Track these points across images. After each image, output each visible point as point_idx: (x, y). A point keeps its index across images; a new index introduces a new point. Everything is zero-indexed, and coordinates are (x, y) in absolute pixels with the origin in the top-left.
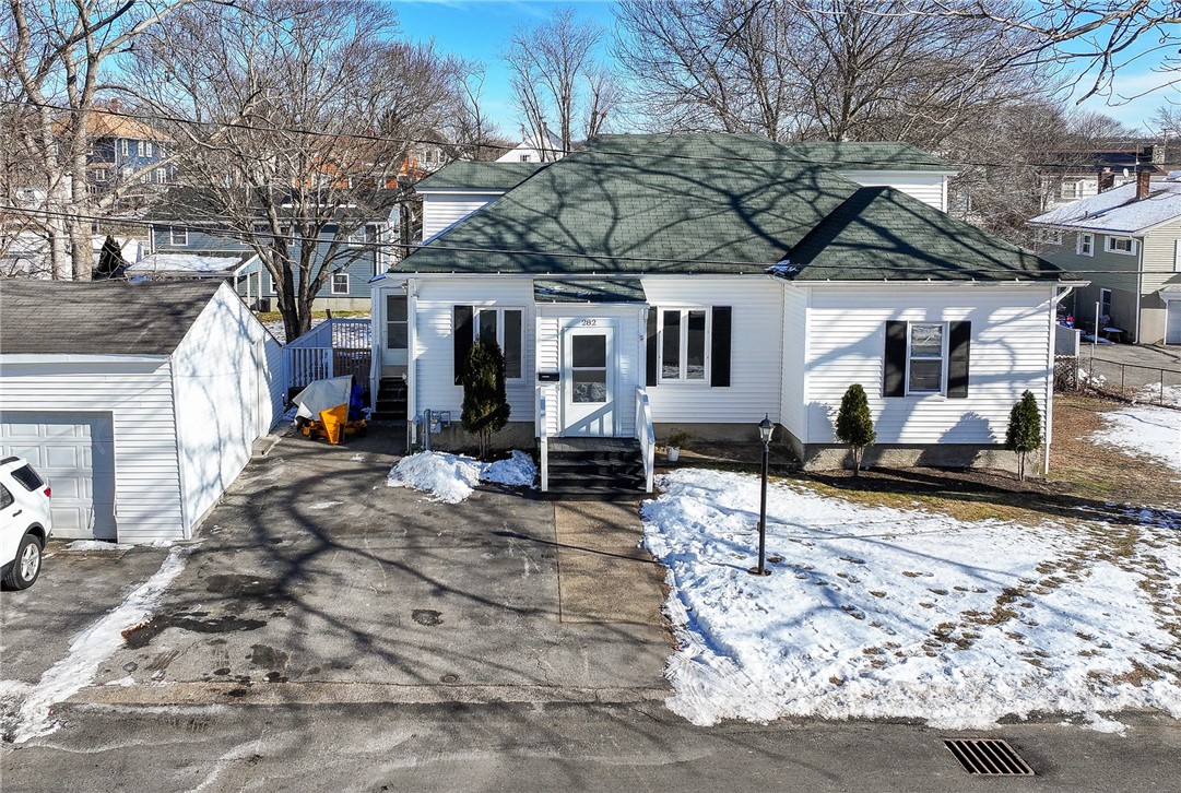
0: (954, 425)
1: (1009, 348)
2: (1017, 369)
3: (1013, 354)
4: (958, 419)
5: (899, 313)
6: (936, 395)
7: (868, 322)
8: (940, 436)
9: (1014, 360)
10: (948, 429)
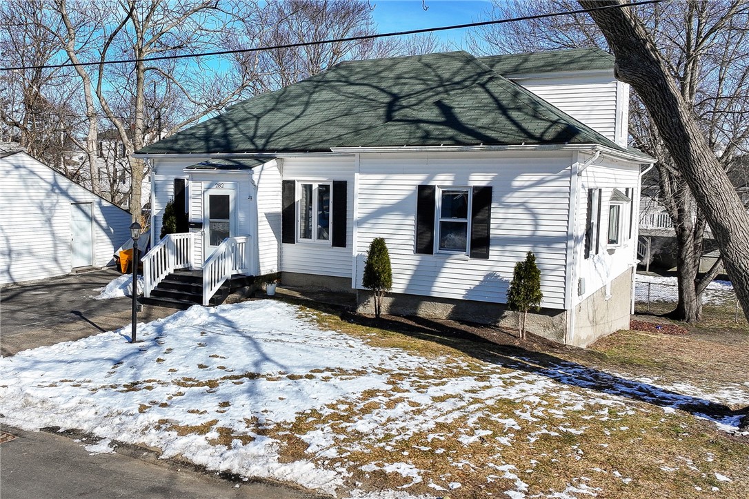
0: (477, 283)
1: (534, 214)
2: (539, 233)
3: (535, 218)
4: (481, 279)
5: (430, 178)
6: (462, 255)
7: (404, 185)
8: (464, 292)
9: (536, 225)
10: (472, 287)
